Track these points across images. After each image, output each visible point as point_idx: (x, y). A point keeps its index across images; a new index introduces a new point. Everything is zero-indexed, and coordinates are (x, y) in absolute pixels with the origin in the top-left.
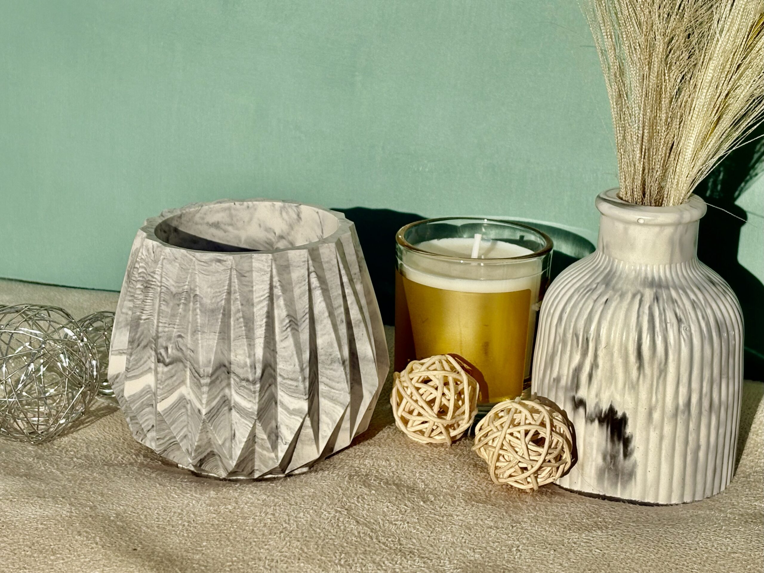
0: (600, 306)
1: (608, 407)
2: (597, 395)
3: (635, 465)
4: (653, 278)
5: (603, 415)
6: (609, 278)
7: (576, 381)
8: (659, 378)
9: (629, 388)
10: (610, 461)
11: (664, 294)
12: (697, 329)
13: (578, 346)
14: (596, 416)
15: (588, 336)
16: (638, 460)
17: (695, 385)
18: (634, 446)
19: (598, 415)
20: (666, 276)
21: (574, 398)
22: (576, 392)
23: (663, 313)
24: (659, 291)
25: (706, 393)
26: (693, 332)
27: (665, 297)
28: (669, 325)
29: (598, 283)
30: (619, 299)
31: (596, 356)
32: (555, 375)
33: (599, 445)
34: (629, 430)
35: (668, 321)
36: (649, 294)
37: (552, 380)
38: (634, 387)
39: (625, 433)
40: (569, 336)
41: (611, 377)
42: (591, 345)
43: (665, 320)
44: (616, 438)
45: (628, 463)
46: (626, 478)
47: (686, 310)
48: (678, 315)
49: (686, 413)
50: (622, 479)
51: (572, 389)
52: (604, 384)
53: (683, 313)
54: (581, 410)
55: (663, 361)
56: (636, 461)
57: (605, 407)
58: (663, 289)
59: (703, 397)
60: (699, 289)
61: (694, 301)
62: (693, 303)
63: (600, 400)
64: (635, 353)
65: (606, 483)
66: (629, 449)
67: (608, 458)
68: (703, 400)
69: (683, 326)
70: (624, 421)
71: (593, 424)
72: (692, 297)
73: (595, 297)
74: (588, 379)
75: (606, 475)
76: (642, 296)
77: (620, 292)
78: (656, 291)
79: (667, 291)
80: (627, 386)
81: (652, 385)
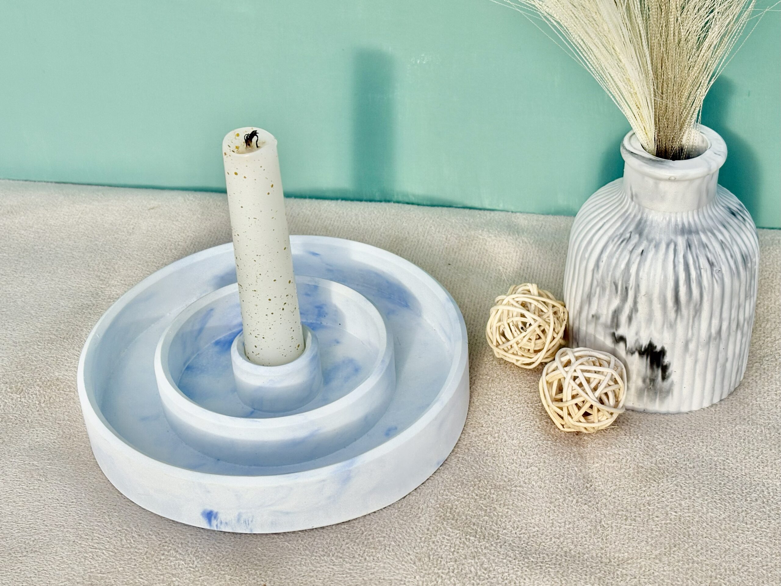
0: (636, 258)
1: (648, 343)
2: (637, 333)
3: (672, 384)
4: (683, 224)
5: (643, 349)
6: (641, 226)
7: (615, 320)
8: (694, 317)
9: (667, 328)
10: (649, 383)
11: (694, 239)
12: (728, 269)
13: (617, 292)
14: (636, 349)
15: (627, 285)
16: (675, 381)
17: (725, 315)
18: (672, 371)
19: (638, 349)
20: (694, 221)
21: (614, 334)
22: (616, 330)
23: (696, 260)
24: (690, 237)
25: (734, 319)
26: (724, 272)
27: (696, 243)
28: (702, 271)
29: (631, 232)
30: (654, 250)
31: (635, 303)
32: (593, 312)
33: (639, 371)
34: (667, 360)
35: (702, 267)
36: (681, 241)
37: (590, 316)
38: (672, 326)
39: (664, 362)
40: (608, 283)
41: (650, 319)
42: (631, 293)
43: (699, 266)
44: (655, 367)
45: (667, 384)
46: (664, 395)
47: (716, 252)
48: (710, 259)
49: (718, 340)
50: (660, 395)
51: (612, 327)
52: (643, 325)
53: (714, 256)
54: (622, 344)
55: (699, 303)
56: (672, 382)
57: (645, 343)
58: (694, 235)
59: (732, 321)
60: (724, 226)
61: (722, 241)
62: (722, 243)
63: (640, 337)
64: (673, 300)
65: (645, 399)
66: (667, 373)
67: (648, 381)
68: (731, 324)
69: (715, 269)
70: (663, 352)
71: (634, 356)
72: (720, 237)
73: (630, 247)
74: (628, 320)
75: (646, 393)
76: (676, 245)
77: (654, 242)
78: (688, 238)
79: (697, 236)
80: (665, 326)
81: (688, 322)
